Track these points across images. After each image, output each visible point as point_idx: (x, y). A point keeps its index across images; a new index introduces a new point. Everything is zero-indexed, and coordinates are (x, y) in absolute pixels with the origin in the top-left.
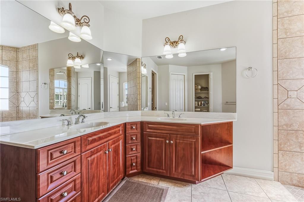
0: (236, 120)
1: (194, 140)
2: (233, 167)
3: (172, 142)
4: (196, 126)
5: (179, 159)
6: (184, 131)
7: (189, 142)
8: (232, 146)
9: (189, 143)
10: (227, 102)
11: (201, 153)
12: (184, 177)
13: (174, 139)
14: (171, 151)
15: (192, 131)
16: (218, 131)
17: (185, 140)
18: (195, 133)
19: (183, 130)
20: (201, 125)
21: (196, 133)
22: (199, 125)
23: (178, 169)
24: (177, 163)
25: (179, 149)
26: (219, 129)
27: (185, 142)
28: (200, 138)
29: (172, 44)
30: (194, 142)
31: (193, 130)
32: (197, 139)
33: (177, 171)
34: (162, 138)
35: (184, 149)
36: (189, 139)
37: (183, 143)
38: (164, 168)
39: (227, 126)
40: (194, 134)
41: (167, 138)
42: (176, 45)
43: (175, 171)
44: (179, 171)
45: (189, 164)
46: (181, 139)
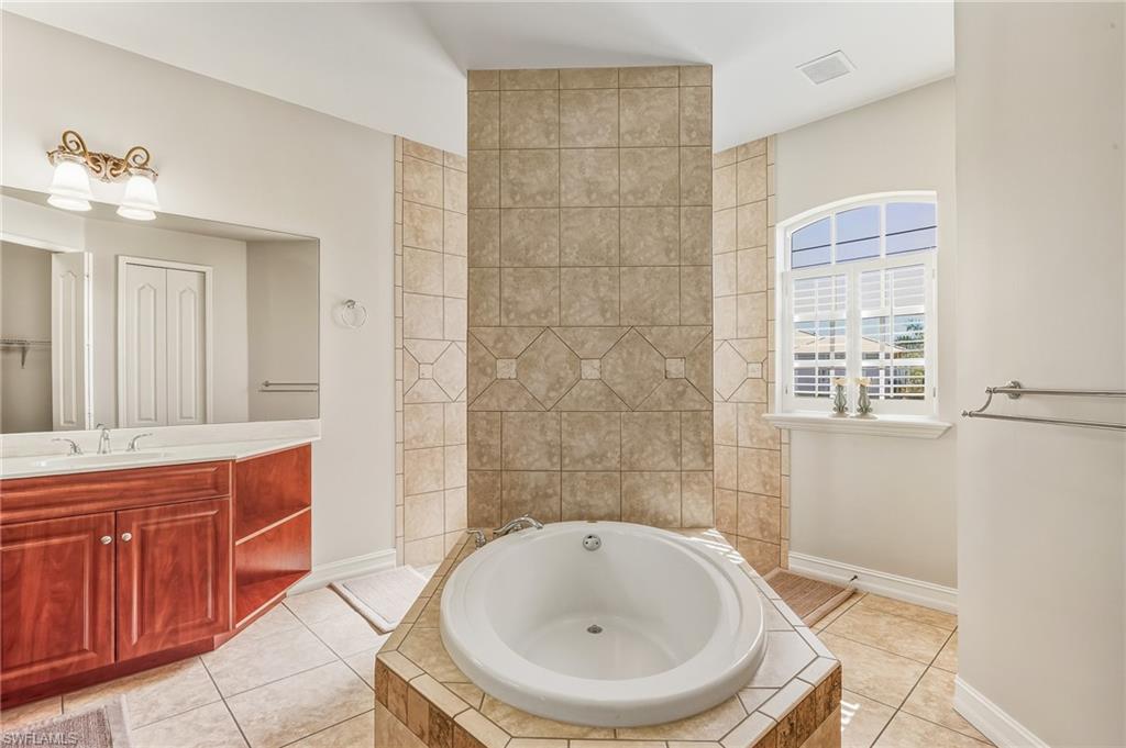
0: (319, 438)
1: (212, 510)
2: (313, 569)
3: (127, 536)
4: (221, 465)
5: (158, 585)
6: (176, 489)
7: (193, 521)
8: (310, 511)
9: (196, 525)
10: (267, 385)
11: (234, 544)
12: (175, 642)
13: (134, 525)
14: (121, 570)
15: (206, 484)
16: (270, 478)
17: (179, 517)
18: (216, 488)
19: (173, 486)
20: (233, 461)
21: (218, 486)
22: (229, 461)
23: (152, 624)
24: (146, 606)
25: (157, 551)
26: (274, 471)
27: (179, 523)
28: (231, 499)
29: (94, 163)
30: (214, 516)
31: (209, 481)
32: (223, 506)
33: (147, 632)
34: (79, 532)
35: (175, 550)
36: (196, 512)
37: (171, 529)
38: (86, 646)
39: (295, 458)
40: (213, 491)
41: (105, 528)
42: (114, 172)
43: (141, 633)
44: (158, 626)
45: (197, 590)
46: (165, 519)
